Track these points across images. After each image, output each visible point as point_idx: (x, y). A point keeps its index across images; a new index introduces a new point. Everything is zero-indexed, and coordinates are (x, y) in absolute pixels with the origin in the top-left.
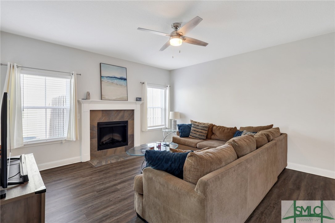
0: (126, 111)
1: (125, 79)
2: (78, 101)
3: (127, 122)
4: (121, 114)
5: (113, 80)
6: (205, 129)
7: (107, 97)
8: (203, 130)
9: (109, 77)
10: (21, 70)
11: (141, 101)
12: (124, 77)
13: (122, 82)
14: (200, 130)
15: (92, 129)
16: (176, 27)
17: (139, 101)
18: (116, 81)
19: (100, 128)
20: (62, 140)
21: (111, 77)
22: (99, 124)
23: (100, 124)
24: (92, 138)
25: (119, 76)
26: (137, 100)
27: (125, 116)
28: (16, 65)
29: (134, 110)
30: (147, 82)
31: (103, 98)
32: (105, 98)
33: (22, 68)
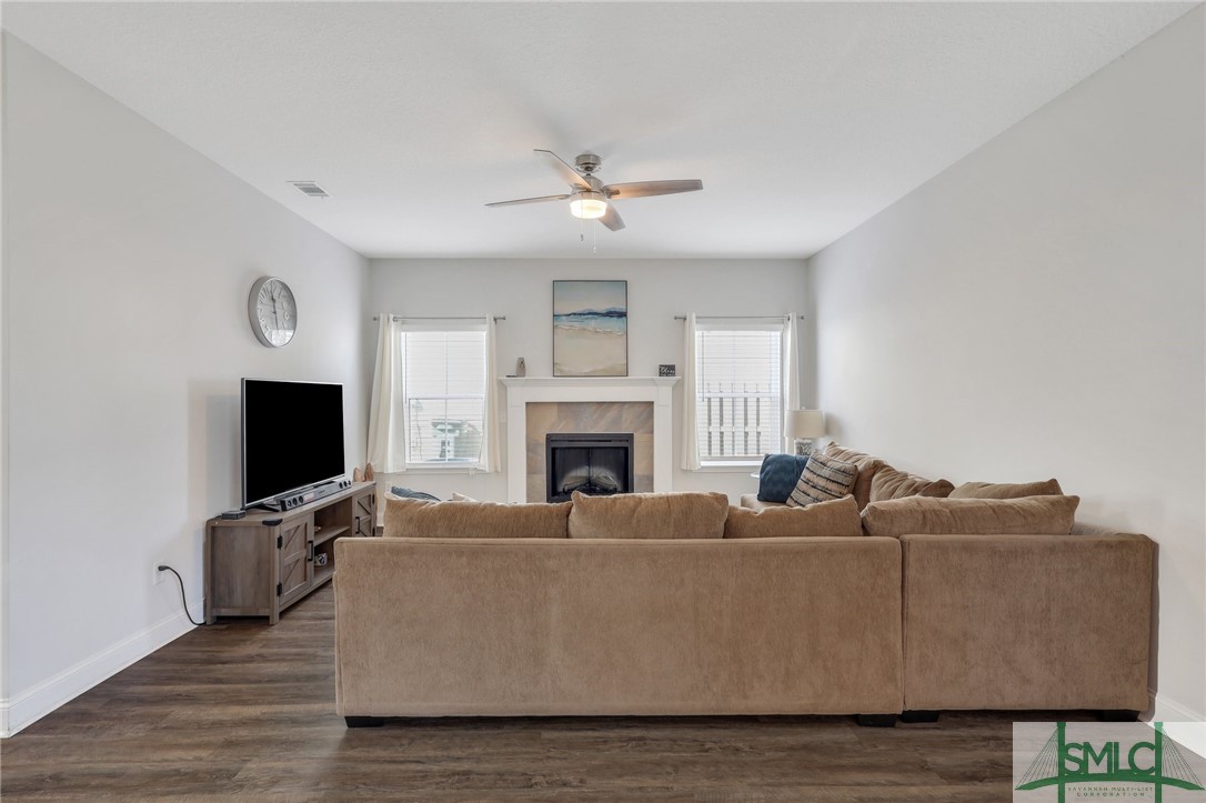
0: (626, 406)
1: (623, 315)
2: (500, 383)
3: (630, 438)
4: (612, 414)
5: (586, 321)
6: (840, 478)
7: (566, 369)
8: (833, 481)
9: (575, 314)
10: (403, 323)
11: (674, 375)
12: (620, 307)
13: (614, 323)
14: (822, 483)
15: (530, 448)
16: (588, 164)
17: (667, 374)
18: (593, 323)
19: (554, 450)
20: (467, 469)
21: (580, 314)
22: (550, 438)
23: (554, 438)
24: (531, 471)
25: (602, 308)
26: (661, 374)
27: (623, 419)
28: (392, 316)
29: (653, 403)
30: (694, 315)
31: (557, 371)
32: (561, 371)
33: (405, 321)
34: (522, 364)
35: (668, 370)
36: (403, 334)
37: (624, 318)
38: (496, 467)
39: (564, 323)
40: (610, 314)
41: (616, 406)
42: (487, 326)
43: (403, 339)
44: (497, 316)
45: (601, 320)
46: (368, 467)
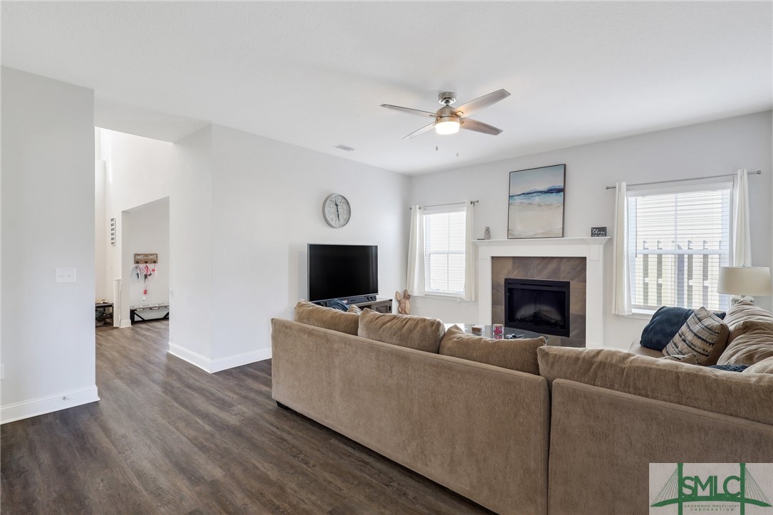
0: (564, 260)
1: (561, 191)
2: (474, 244)
3: (566, 285)
4: (552, 266)
5: (532, 198)
7: (516, 234)
8: (699, 337)
9: (524, 194)
10: (424, 210)
11: (605, 235)
12: (559, 185)
13: (556, 198)
14: (690, 337)
15: (495, 288)
17: (599, 235)
18: (538, 199)
19: (509, 289)
20: (456, 297)
21: (528, 194)
22: (507, 281)
23: (510, 282)
24: (495, 303)
26: (593, 235)
27: (562, 270)
28: (418, 207)
29: (585, 258)
30: (624, 185)
31: (511, 235)
32: (512, 235)
33: (425, 208)
34: (488, 230)
35: (600, 231)
36: (424, 216)
37: (562, 194)
38: (471, 299)
39: (518, 200)
40: (550, 191)
41: (556, 260)
42: (465, 208)
43: (424, 219)
44: (473, 201)
45: (543, 196)
46: (405, 292)
